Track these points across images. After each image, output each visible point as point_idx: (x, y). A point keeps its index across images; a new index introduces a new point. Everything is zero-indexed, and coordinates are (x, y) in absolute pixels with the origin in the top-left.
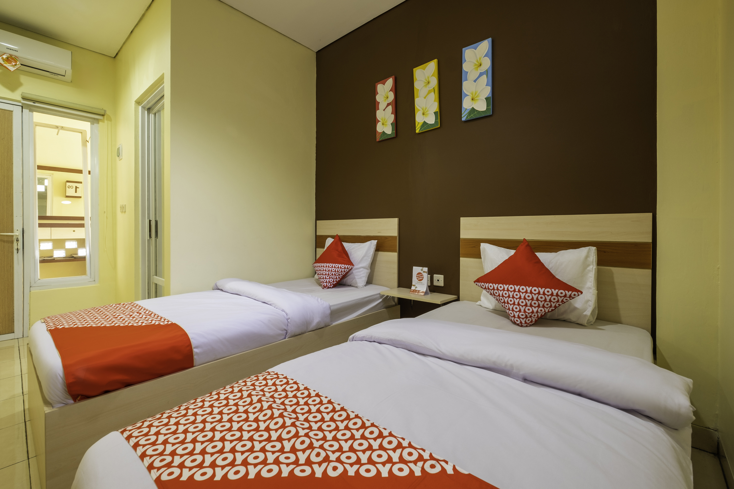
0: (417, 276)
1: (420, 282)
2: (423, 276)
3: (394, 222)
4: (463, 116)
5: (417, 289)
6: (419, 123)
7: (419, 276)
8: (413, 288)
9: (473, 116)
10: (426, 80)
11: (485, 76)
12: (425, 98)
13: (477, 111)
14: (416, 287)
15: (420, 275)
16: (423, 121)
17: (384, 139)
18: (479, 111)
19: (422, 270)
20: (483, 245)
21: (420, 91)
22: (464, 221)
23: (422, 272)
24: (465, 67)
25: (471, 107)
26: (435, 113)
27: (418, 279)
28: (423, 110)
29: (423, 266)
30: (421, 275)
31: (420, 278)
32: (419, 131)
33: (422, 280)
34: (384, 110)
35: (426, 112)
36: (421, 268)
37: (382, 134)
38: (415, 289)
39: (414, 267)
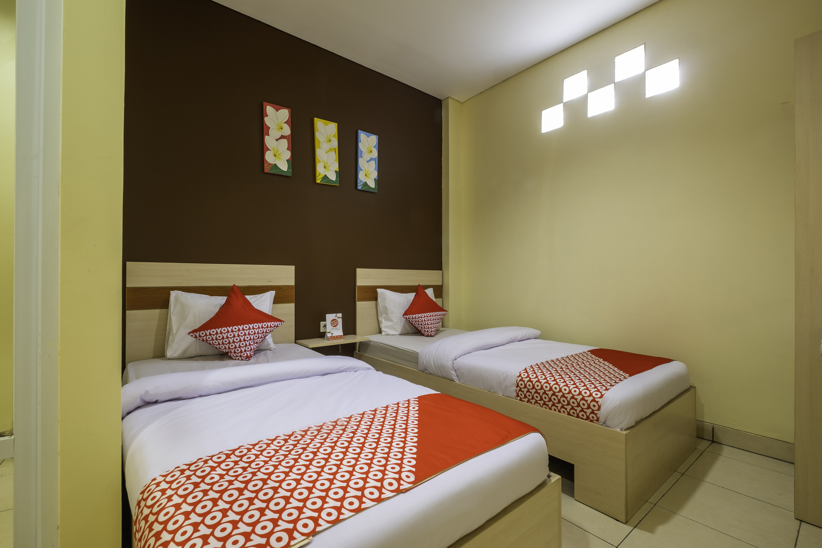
0: (331, 323)
1: (334, 328)
2: (337, 322)
3: (291, 270)
4: (359, 185)
5: (333, 335)
6: (320, 174)
7: (333, 323)
8: (329, 335)
9: (365, 188)
10: (328, 137)
11: (373, 162)
12: (327, 153)
13: (369, 186)
14: (332, 334)
15: (334, 321)
16: (324, 174)
17: (276, 173)
18: (370, 187)
19: (336, 316)
20: (379, 290)
21: (321, 144)
22: (360, 272)
23: (336, 318)
24: (361, 146)
25: (365, 181)
26: (336, 171)
27: (333, 326)
28: (325, 163)
29: (337, 312)
30: (336, 321)
31: (335, 324)
32: (321, 182)
33: (337, 325)
34: (277, 140)
35: (328, 167)
36: (335, 315)
37: (273, 166)
38: (331, 335)
39: (326, 315)
